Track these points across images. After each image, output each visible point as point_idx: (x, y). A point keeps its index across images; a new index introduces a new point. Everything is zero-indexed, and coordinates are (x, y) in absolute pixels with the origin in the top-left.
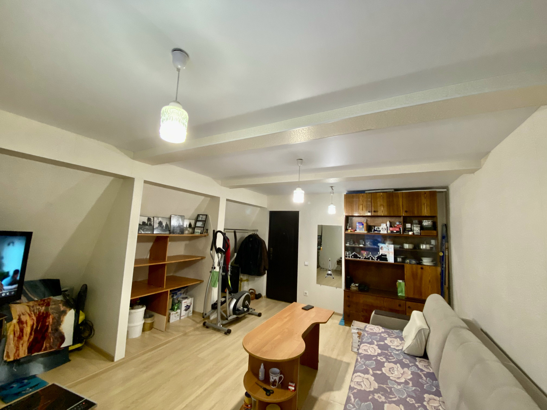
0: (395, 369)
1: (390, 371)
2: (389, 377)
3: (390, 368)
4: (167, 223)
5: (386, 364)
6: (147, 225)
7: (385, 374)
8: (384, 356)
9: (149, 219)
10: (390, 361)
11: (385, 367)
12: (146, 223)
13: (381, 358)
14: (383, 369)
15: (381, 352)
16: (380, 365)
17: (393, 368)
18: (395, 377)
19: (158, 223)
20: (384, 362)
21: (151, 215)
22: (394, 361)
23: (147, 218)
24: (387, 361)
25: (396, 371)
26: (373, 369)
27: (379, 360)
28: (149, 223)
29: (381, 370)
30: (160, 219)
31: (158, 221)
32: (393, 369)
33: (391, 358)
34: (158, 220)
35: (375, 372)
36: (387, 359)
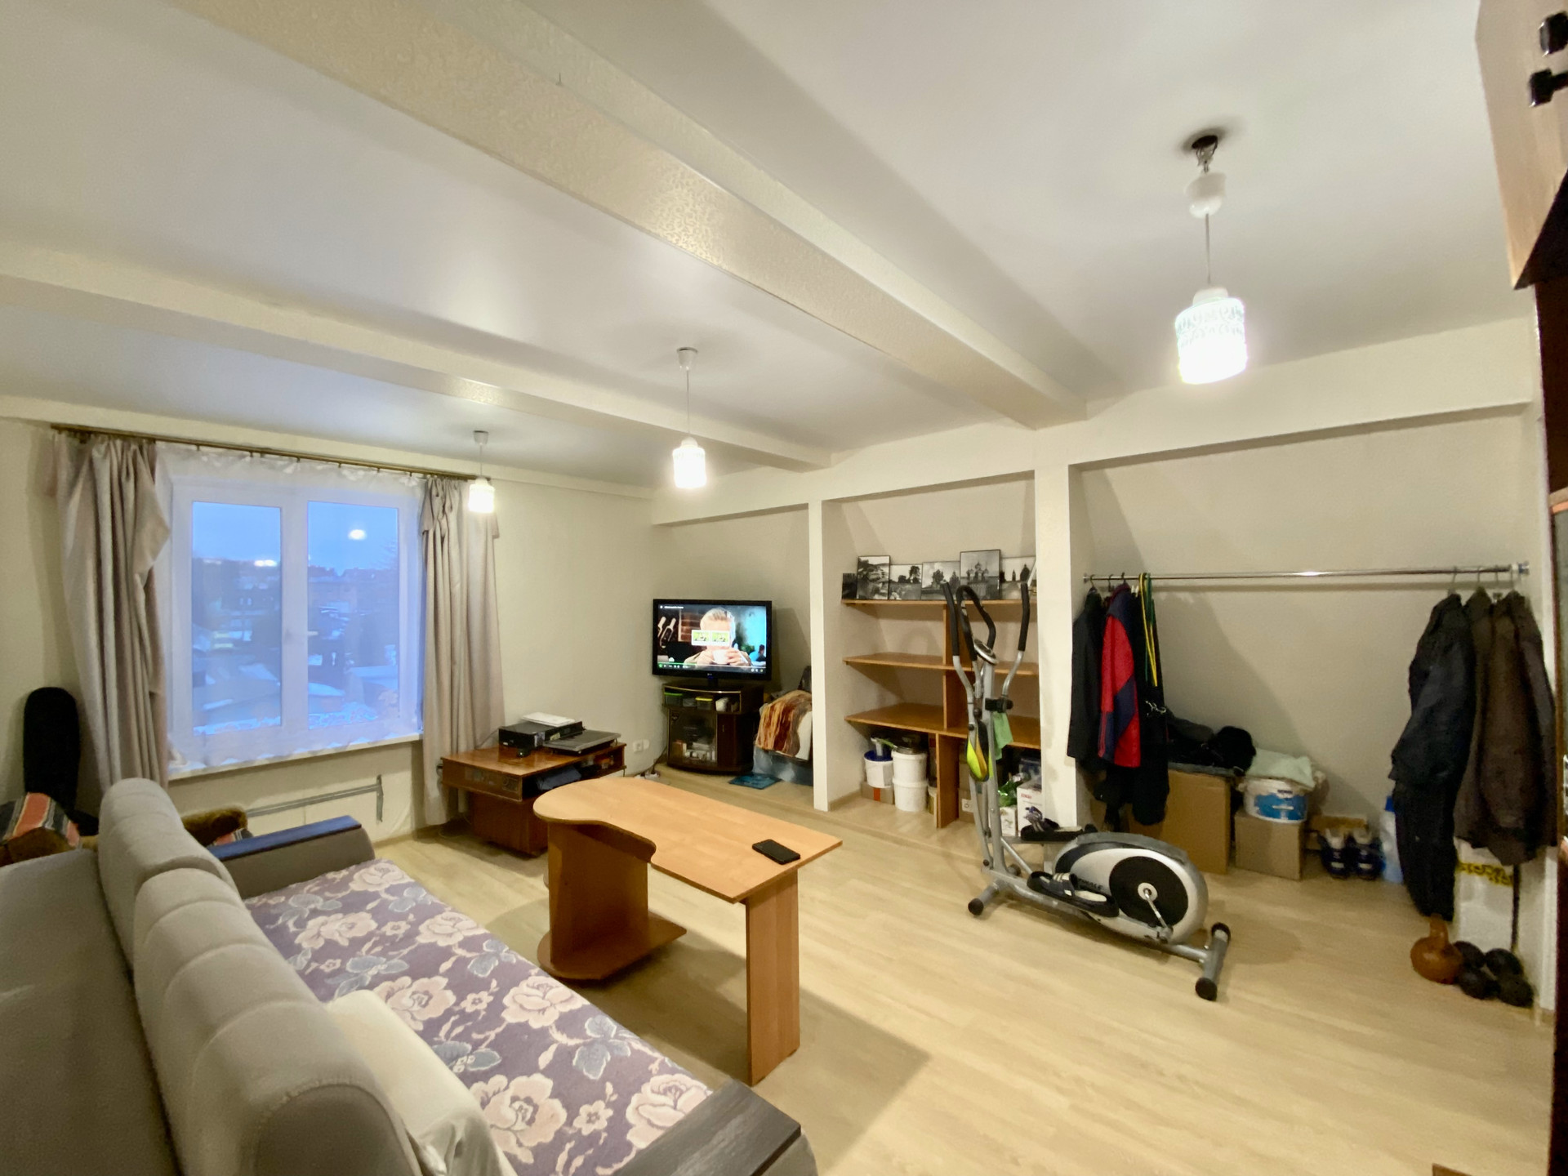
0: (416, 1008)
1: (426, 993)
2: (415, 978)
3: (430, 997)
4: (954, 573)
5: (451, 998)
6: (908, 581)
7: (430, 976)
8: (480, 1018)
9: (914, 570)
10: (453, 1019)
11: (446, 988)
12: (907, 578)
13: (480, 1001)
14: (444, 981)
15: (503, 1020)
16: (462, 984)
17: (424, 1006)
18: (400, 989)
19: (932, 575)
20: (461, 998)
21: (915, 562)
22: (440, 1028)
23: (909, 568)
24: (457, 1009)
25: (410, 1003)
26: (462, 961)
27: (477, 992)
28: (912, 578)
29: (444, 975)
30: (938, 567)
31: (931, 573)
32: (423, 1003)
33: (459, 1029)
34: (933, 568)
35: (453, 959)
36: (464, 1017)
